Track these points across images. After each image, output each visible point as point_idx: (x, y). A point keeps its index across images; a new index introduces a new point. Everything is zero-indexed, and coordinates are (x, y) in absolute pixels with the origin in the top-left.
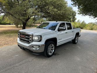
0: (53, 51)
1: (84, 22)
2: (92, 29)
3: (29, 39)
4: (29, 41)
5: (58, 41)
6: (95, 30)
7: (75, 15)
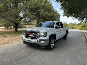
0: (54, 44)
1: (65, 23)
2: (72, 28)
3: (36, 35)
4: (36, 37)
5: (57, 37)
6: (75, 29)
7: (60, 17)
